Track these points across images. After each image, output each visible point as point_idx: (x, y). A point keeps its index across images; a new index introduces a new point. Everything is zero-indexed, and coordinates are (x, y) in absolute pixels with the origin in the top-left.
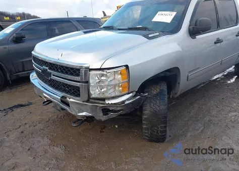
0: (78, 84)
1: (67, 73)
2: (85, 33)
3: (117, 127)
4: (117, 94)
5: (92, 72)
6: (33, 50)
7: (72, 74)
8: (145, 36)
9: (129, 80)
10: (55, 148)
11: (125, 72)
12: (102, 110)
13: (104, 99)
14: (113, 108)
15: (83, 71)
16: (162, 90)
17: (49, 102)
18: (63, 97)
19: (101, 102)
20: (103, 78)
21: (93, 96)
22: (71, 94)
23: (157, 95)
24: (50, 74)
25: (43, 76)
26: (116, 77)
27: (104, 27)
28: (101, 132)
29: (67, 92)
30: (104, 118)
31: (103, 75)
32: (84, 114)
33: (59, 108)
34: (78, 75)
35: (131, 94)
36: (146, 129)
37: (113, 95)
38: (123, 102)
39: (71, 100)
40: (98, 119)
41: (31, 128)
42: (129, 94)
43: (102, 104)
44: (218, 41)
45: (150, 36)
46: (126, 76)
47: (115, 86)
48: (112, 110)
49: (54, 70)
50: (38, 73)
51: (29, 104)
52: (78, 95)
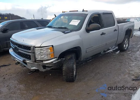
0: (30, 54)
1: (25, 49)
2: (37, 29)
3: (50, 75)
4: (49, 58)
5: (36, 49)
6: (11, 37)
7: (27, 49)
8: (63, 32)
9: (54, 52)
10: (20, 85)
11: (52, 48)
12: (43, 66)
13: (42, 61)
14: (48, 65)
15: (32, 48)
16: (72, 57)
17: (19, 63)
18: (24, 60)
19: (42, 62)
20: (42, 51)
21: (38, 59)
22: (27, 59)
23: (69, 59)
24: (18, 49)
25: (15, 50)
26: (48, 51)
27: (48, 26)
28: (44, 78)
29: (26, 58)
30: (44, 70)
31: (41, 50)
32: (34, 68)
33: (23, 66)
34: (30, 50)
35: (56, 59)
36: (64, 75)
37: (47, 59)
38: (52, 62)
39: (28, 61)
40: (41, 70)
41: (9, 76)
42: (54, 58)
43: (42, 63)
44: (103, 34)
45: (65, 32)
46: (52, 50)
47: (47, 55)
48: (47, 66)
49: (20, 47)
50: (13, 49)
51: (9, 65)
52: (30, 59)
